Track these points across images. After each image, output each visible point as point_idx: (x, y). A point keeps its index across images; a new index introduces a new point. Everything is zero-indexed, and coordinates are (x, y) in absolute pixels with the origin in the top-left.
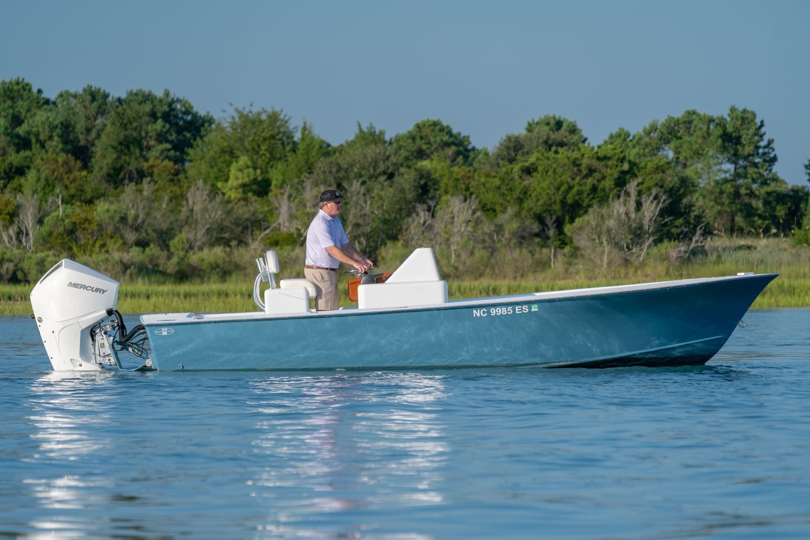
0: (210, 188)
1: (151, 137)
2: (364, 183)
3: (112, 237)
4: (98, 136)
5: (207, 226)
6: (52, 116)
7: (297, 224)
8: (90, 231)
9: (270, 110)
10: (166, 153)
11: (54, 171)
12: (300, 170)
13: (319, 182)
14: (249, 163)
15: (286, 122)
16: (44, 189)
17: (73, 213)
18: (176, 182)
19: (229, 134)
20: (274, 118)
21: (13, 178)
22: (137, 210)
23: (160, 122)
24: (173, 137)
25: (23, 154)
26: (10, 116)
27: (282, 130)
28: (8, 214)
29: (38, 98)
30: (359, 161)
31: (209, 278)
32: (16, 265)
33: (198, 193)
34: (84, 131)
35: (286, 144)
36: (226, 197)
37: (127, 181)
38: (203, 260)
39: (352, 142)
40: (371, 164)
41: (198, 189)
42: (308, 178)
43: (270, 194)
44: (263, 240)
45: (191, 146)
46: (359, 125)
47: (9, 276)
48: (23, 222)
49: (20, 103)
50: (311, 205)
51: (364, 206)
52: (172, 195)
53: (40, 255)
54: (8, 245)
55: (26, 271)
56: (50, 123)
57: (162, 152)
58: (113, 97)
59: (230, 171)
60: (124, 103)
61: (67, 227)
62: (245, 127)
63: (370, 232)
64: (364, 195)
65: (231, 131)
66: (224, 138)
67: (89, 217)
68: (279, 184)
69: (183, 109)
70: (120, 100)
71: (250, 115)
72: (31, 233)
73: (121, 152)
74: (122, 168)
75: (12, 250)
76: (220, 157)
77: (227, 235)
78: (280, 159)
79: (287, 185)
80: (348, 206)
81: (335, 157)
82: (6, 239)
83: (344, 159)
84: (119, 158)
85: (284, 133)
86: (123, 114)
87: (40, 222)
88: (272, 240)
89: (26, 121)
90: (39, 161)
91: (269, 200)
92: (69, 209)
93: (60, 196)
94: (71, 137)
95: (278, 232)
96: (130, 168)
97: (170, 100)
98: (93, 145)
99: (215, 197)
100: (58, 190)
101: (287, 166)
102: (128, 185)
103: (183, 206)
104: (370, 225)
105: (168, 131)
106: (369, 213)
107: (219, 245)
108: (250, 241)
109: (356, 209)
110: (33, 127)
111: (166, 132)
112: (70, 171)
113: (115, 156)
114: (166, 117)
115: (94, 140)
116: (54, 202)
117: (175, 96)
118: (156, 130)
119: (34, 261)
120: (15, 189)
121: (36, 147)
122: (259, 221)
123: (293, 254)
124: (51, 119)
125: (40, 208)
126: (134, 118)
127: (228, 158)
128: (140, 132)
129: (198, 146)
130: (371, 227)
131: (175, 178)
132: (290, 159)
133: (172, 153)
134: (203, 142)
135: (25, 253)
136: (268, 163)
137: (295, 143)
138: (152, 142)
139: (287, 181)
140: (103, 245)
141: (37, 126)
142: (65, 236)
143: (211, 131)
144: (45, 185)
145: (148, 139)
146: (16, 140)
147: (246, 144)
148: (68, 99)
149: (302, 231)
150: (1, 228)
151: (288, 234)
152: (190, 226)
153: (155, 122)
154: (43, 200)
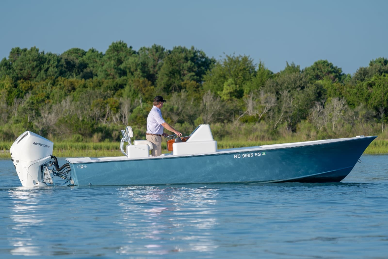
0: (214, 94)
1: (185, 69)
2: (289, 91)
4: (159, 69)
5: (213, 113)
6: (137, 59)
7: (256, 112)
9: (243, 56)
10: (192, 77)
11: (138, 86)
12: (258, 85)
13: (267, 91)
14: (233, 82)
15: (251, 62)
16: (133, 95)
17: (147, 107)
18: (197, 91)
19: (223, 68)
20: (245, 60)
21: (118, 90)
22: (179, 105)
23: (189, 62)
24: (196, 69)
25: (123, 78)
26: (116, 59)
27: (249, 65)
28: (116, 107)
29: (130, 50)
30: (287, 81)
32: (119, 133)
33: (208, 97)
34: (152, 67)
35: (251, 72)
36: (222, 98)
37: (173, 91)
39: (284, 71)
40: (293, 82)
41: (208, 95)
42: (262, 89)
43: (243, 97)
44: (240, 120)
45: (205, 74)
46: (287, 63)
47: (116, 138)
48: (123, 111)
49: (121, 53)
50: (264, 102)
51: (290, 103)
52: (196, 98)
54: (116, 122)
56: (136, 63)
57: (191, 76)
58: (166, 50)
59: (223, 86)
60: (172, 53)
61: (144, 114)
62: (231, 64)
63: (293, 116)
64: (290, 97)
65: (224, 66)
66: (221, 70)
68: (248, 92)
69: (201, 56)
70: (170, 52)
71: (233, 58)
72: (127, 116)
73: (170, 77)
74: (171, 84)
75: (118, 125)
76: (219, 79)
77: (222, 117)
78: (248, 80)
79: (252, 93)
80: (282, 103)
81: (275, 79)
82: (114, 120)
83: (280, 79)
84: (169, 80)
85: (250, 67)
86: (171, 58)
87: (131, 111)
88: (245, 120)
89: (124, 62)
90: (130, 81)
91: (243, 100)
92: (145, 105)
93: (141, 99)
94: (146, 69)
95: (247, 116)
96: (175, 84)
97: (194, 51)
98: (157, 73)
99: (216, 98)
100: (140, 96)
101: (252, 83)
102: (174, 93)
103: (201, 103)
104: (293, 112)
106: (292, 106)
107: (219, 122)
108: (234, 120)
109: (286, 104)
110: (127, 64)
111: (193, 67)
112: (145, 86)
113: (167, 78)
114: (192, 59)
115: (157, 71)
116: (138, 102)
117: (197, 49)
118: (187, 66)
120: (119, 95)
121: (129, 75)
122: (238, 110)
123: (255, 127)
124: (136, 61)
125: (131, 105)
126: (177, 60)
127: (223, 80)
128: (180, 67)
129: (208, 74)
130: (293, 113)
131: (197, 89)
132: (253, 80)
133: (195, 77)
134: (211, 71)
135: (124, 126)
136: (242, 82)
137: (255, 72)
138: (186, 72)
139: (252, 90)
141: (130, 64)
142: (143, 118)
143: (214, 66)
144: (133, 93)
145: (184, 70)
146: (119, 71)
147: (232, 72)
148: (145, 51)
149: (259, 115)
150: (112, 114)
151: (252, 117)
152: (204, 113)
153: (187, 62)
154: (133, 100)
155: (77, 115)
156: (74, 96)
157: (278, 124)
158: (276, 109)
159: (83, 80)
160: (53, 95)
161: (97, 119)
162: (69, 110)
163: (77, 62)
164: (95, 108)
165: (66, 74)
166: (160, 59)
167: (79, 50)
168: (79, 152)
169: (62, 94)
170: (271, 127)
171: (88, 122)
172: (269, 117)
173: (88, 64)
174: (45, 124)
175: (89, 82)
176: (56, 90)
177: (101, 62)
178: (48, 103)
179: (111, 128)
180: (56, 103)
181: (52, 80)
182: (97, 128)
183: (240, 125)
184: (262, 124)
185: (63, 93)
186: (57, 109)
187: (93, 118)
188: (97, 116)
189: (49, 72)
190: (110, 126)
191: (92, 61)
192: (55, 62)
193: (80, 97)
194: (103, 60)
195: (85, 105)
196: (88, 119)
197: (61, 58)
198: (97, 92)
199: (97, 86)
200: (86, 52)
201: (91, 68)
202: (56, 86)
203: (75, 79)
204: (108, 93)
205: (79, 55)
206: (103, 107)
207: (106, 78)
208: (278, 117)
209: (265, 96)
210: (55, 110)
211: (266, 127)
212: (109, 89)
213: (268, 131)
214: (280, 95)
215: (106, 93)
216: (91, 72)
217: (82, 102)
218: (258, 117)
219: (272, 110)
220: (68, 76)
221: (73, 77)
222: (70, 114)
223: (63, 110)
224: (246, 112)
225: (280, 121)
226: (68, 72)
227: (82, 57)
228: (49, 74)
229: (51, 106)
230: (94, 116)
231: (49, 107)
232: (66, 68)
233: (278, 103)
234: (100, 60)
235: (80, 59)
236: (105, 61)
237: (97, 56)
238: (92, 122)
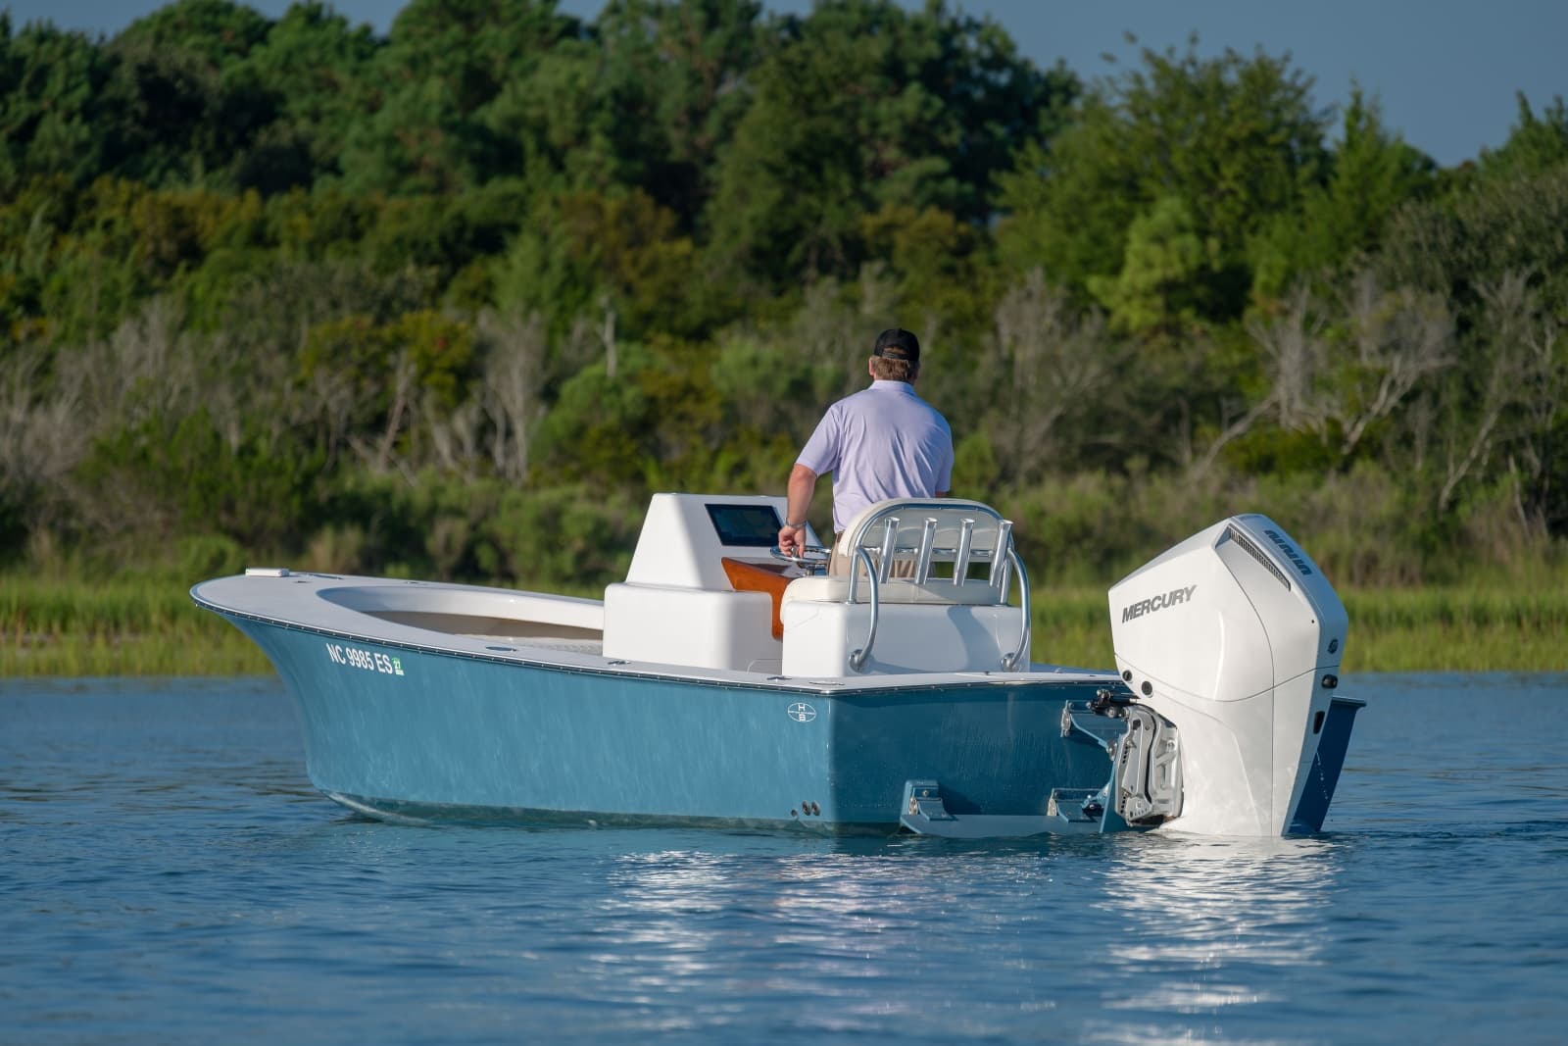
0: (1068, 294)
1: (886, 138)
2: (1535, 281)
3: (765, 443)
4: (727, 134)
5: (1057, 411)
6: (585, 71)
7: (1329, 405)
8: (699, 425)
9: (1249, 55)
10: (931, 185)
11: (590, 240)
12: (1340, 239)
13: (1400, 278)
14: (1186, 218)
15: (1301, 92)
16: (559, 294)
17: (649, 367)
18: (962, 275)
19: (1124, 129)
20: (1263, 79)
21: (466, 260)
22: (844, 358)
23: (914, 92)
24: (955, 137)
25: (502, 186)
26: (458, 74)
27: (1287, 116)
28: (452, 370)
29: (544, 16)
30: (1522, 213)
31: (1061, 569)
32: (474, 528)
33: (1030, 310)
34: (684, 119)
35: (1298, 159)
36: (1115, 321)
37: (811, 272)
38: (1042, 514)
39: (1499, 154)
40: (1558, 221)
41: (1029, 295)
42: (1364, 265)
43: (1250, 313)
44: (1225, 453)
45: (1009, 165)
46: (1524, 104)
47: (452, 560)
48: (496, 396)
49: (490, 30)
50: (1374, 348)
51: (1538, 350)
52: (950, 314)
53: (548, 496)
54: (450, 465)
55: (506, 544)
56: (582, 93)
57: (922, 181)
58: (772, 16)
59: (1125, 241)
60: (806, 35)
61: (631, 411)
62: (1173, 107)
63: (1554, 433)
64: (1537, 316)
65: (1132, 120)
66: (1108, 142)
67: (698, 382)
68: (1275, 283)
69: (986, 53)
70: (792, 25)
71: (1190, 70)
72: (520, 428)
73: (795, 182)
74: (797, 231)
75: (462, 482)
76: (1097, 199)
77: (1115, 439)
78: (1280, 206)
79: (1301, 286)
80: (1488, 352)
81: (1446, 200)
82: (443, 445)
83: (1477, 204)
84: (787, 201)
85: (1293, 126)
86: (803, 67)
87: (549, 394)
88: (1255, 454)
89: (507, 87)
90: (543, 210)
91: (1244, 333)
92: (637, 357)
93: (610, 317)
94: (645, 137)
95: (1272, 430)
96: (822, 231)
97: (945, 23)
98: (711, 160)
99: (1079, 321)
100: (602, 299)
101: (1302, 227)
102: (815, 283)
103: (982, 349)
104: (1554, 410)
105: (939, 120)
106: (1553, 373)
107: (1093, 468)
108: (1187, 456)
109: (1511, 357)
110: (526, 104)
111: (934, 123)
112: (638, 241)
113: (776, 193)
114: (934, 75)
115: (714, 143)
116: (591, 336)
117: (960, 10)
118: (901, 116)
119: (528, 514)
120: (474, 295)
121: (537, 166)
122: (1215, 397)
123: (1319, 498)
124: (583, 82)
125: (548, 354)
126: (835, 77)
127: (1120, 202)
128: (853, 122)
129: (1028, 165)
130: (1557, 416)
131: (960, 263)
132: (1310, 207)
133: (951, 185)
134: (1047, 152)
135: (502, 490)
136: (1244, 218)
137: (1324, 157)
138: (891, 154)
139: (1300, 272)
140: (739, 468)
141: (541, 102)
142: (623, 439)
143: (1069, 120)
144: (564, 284)
145: (879, 143)
146: (477, 146)
147: (1177, 159)
148: (635, 21)
149: (1346, 427)
150: (429, 412)
151: (1302, 436)
152: (1005, 411)
153: (898, 93)
154: (559, 327)
155: (207, 414)
156: (190, 298)
157: (1463, 487)
158: (1452, 386)
159: (252, 196)
160: (64, 291)
161: (332, 441)
162: (163, 385)
163: (215, 81)
164: (321, 373)
165: (147, 160)
166: (730, 73)
167: (229, 9)
168: (218, 645)
169: (116, 283)
170: (1421, 500)
171: (277, 461)
172: (1407, 440)
173: (280, 98)
174: (12, 466)
175: (286, 210)
176: (84, 257)
177: (366, 87)
178: (32, 336)
179: (421, 498)
180: (83, 343)
181: (59, 196)
182: (333, 500)
183: (1227, 487)
184: (1361, 481)
185: (124, 276)
186: (87, 379)
187: (308, 435)
188: (337, 424)
189: (41, 147)
190: (415, 485)
191: (306, 82)
192: (77, 86)
193: (233, 304)
194: (374, 75)
195: (259, 352)
196: (280, 440)
197: (116, 61)
198: (334, 272)
199: (335, 235)
200: (271, 25)
201: (303, 126)
202: (82, 231)
203: (198, 189)
204: (402, 282)
205: (223, 44)
206: (373, 370)
207: (392, 189)
208: (1466, 441)
209: (1386, 306)
210: (71, 380)
211: (1386, 502)
212: (410, 258)
213: (1400, 524)
214: (1474, 305)
215: (390, 282)
216: (301, 148)
217: (244, 337)
218: (1339, 439)
219: (1424, 399)
220: (154, 174)
221: (187, 178)
222: (165, 407)
223: (120, 382)
224: (1265, 407)
225: (1476, 463)
226: (160, 148)
227: (244, 54)
228: (40, 157)
229: (50, 357)
230: (314, 423)
231: (38, 362)
232: (147, 123)
233: (1465, 355)
234: (355, 72)
235: (235, 66)
236: (387, 79)
237: (340, 48)
238: (306, 462)
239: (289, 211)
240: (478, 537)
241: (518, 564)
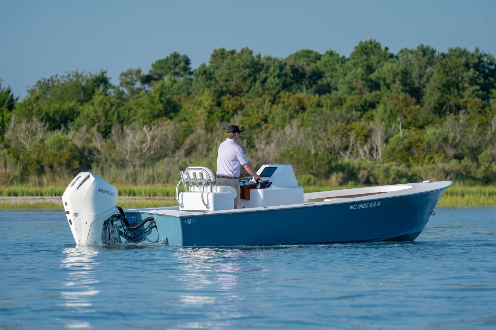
1: (465, 81)
3: (437, 152)
4: (428, 80)
6: (395, 66)
8: (422, 148)
10: (476, 92)
11: (396, 105)
16: (389, 118)
17: (410, 135)
18: (483, 113)
21: (367, 110)
22: (456, 133)
23: (472, 70)
24: (481, 81)
25: (375, 93)
26: (365, 66)
28: (364, 136)
29: (385, 53)
32: (369, 172)
34: (418, 77)
37: (448, 113)
45: (494, 87)
47: (364, 180)
48: (374, 141)
49: (373, 57)
52: (480, 122)
53: (386, 165)
54: (363, 158)
55: (376, 176)
56: (394, 71)
57: (474, 91)
58: (438, 53)
60: (446, 57)
61: (405, 145)
67: (421, 138)
69: (489, 61)
70: (443, 55)
72: (380, 149)
73: (444, 92)
74: (444, 103)
75: (366, 162)
84: (442, 96)
86: (446, 65)
89: (377, 70)
90: (385, 98)
92: (407, 133)
93: (401, 123)
94: (409, 81)
96: (450, 103)
97: (479, 54)
98: (424, 87)
100: (399, 119)
102: (449, 115)
103: (488, 130)
105: (478, 77)
110: (381, 74)
111: (476, 78)
112: (407, 105)
113: (440, 94)
114: (476, 67)
115: (425, 83)
116: (396, 128)
117: (483, 52)
118: (469, 76)
119: (382, 169)
120: (369, 118)
121: (383, 88)
124: (394, 68)
125: (386, 132)
126: (453, 67)
128: (457, 78)
131: (483, 110)
133: (480, 92)
135: (376, 163)
138: (466, 85)
140: (431, 158)
141: (384, 73)
142: (404, 152)
144: (390, 116)
145: (464, 82)
146: (370, 83)
148: (407, 54)
150: (359, 146)
152: (493, 145)
153: (468, 70)
154: (389, 126)
155: (307, 146)
156: (302, 119)
159: (317, 95)
160: (273, 118)
162: (296, 139)
163: (309, 69)
164: (333, 136)
165: (292, 87)
166: (429, 66)
167: (312, 52)
169: (285, 116)
171: (323, 157)
173: (324, 73)
174: (261, 159)
175: (325, 99)
176: (278, 110)
177: (344, 70)
178: (266, 128)
179: (356, 165)
180: (278, 130)
181: (272, 95)
182: (336, 166)
185: (287, 114)
186: (279, 138)
187: (330, 151)
188: (337, 148)
189: (268, 84)
190: (355, 162)
191: (330, 69)
192: (276, 70)
193: (313, 121)
194: (346, 67)
195: (319, 132)
196: (323, 152)
197: (285, 64)
198: (336, 113)
199: (336, 104)
200: (321, 56)
201: (329, 79)
202: (277, 104)
203: (304, 94)
204: (352, 115)
205: (310, 60)
206: (345, 136)
207: (350, 94)
210: (275, 138)
212: (354, 110)
215: (349, 115)
216: (329, 85)
217: (315, 128)
220: (294, 91)
221: (302, 91)
222: (297, 144)
223: (286, 139)
226: (296, 84)
227: (315, 62)
228: (268, 87)
229: (270, 133)
230: (332, 148)
231: (268, 134)
232: (293, 79)
234: (341, 67)
235: (313, 65)
236: (349, 68)
237: (338, 61)
238: (330, 157)
239: (326, 99)
240: (370, 174)
241: (379, 181)
